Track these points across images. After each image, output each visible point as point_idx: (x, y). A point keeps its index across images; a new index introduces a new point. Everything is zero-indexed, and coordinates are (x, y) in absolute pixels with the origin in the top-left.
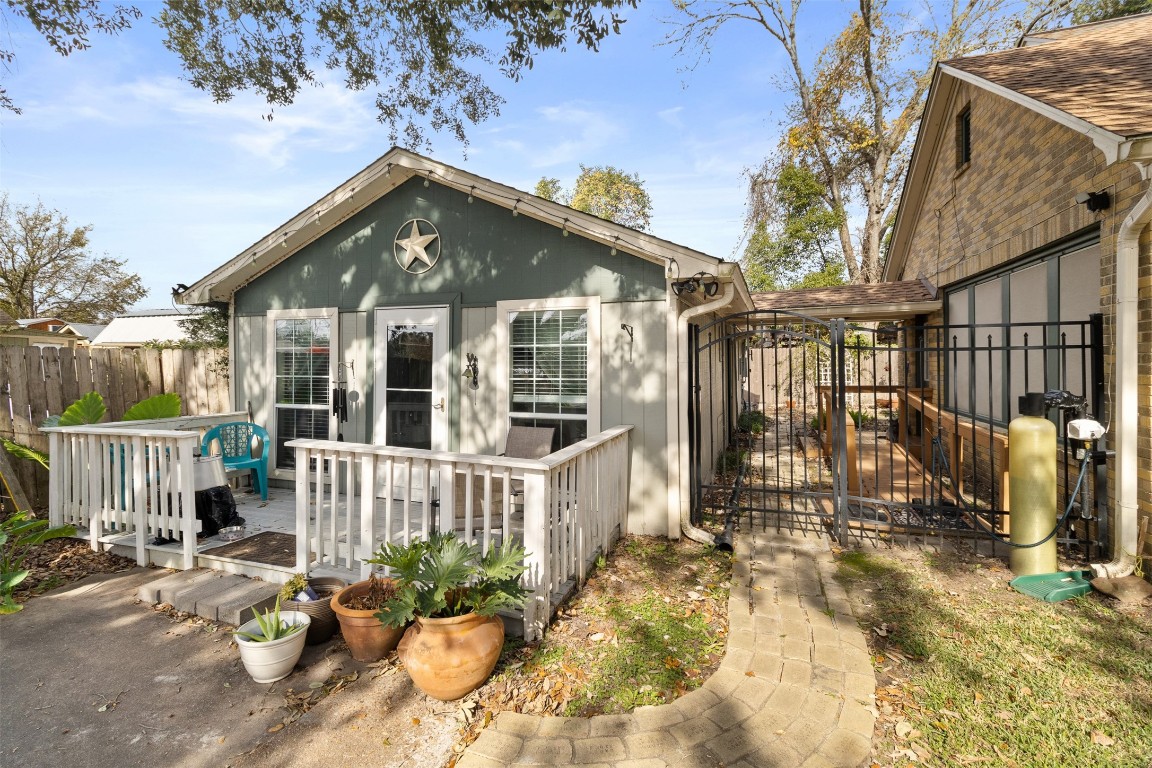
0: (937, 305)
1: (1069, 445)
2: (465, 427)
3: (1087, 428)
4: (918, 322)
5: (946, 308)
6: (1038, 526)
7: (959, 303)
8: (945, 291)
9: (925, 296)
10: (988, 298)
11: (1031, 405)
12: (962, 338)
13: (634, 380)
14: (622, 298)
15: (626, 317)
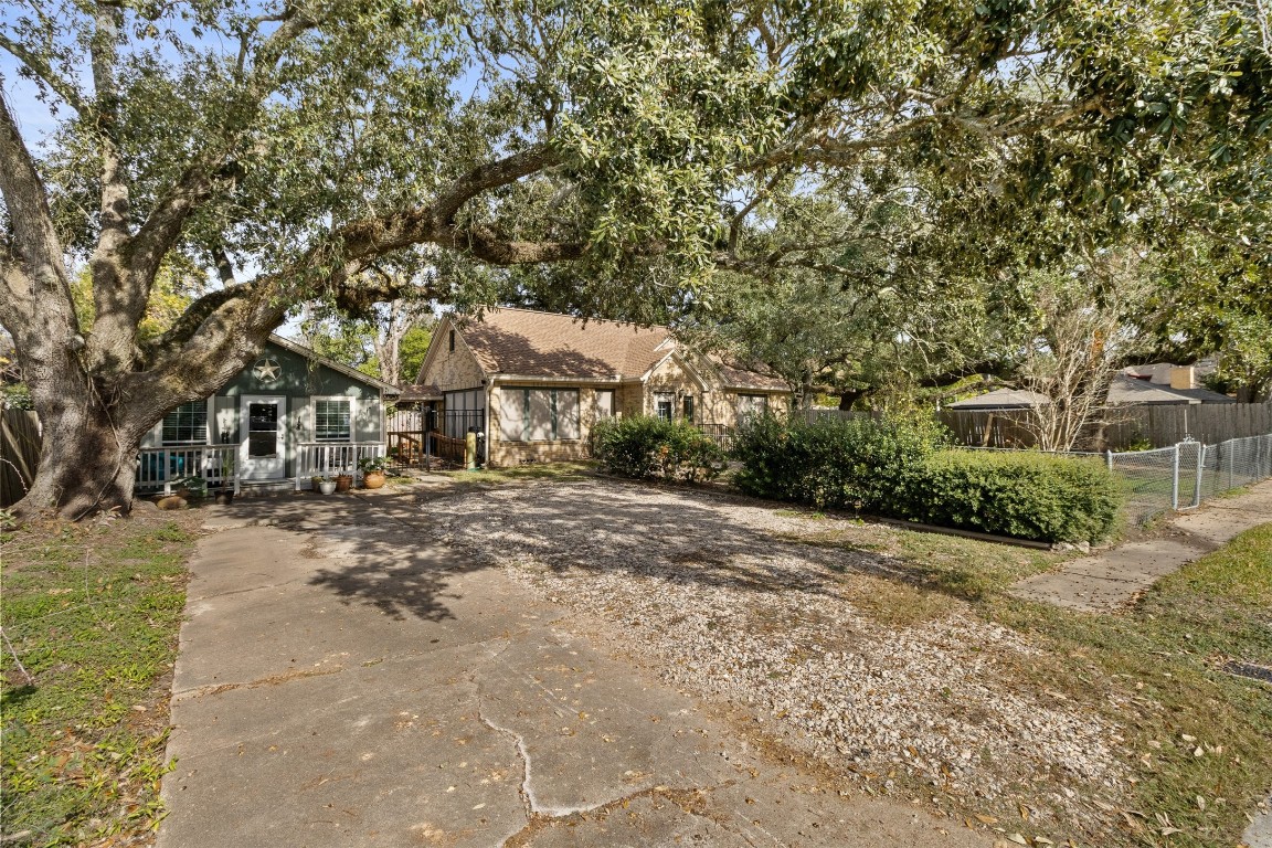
0: (441, 398)
1: (478, 439)
2: (292, 445)
3: (481, 434)
4: (432, 404)
5: (445, 401)
6: (471, 457)
7: (449, 398)
8: (445, 393)
9: (437, 394)
10: (459, 397)
11: (471, 430)
12: (450, 413)
13: (366, 425)
14: (363, 398)
15: (363, 404)
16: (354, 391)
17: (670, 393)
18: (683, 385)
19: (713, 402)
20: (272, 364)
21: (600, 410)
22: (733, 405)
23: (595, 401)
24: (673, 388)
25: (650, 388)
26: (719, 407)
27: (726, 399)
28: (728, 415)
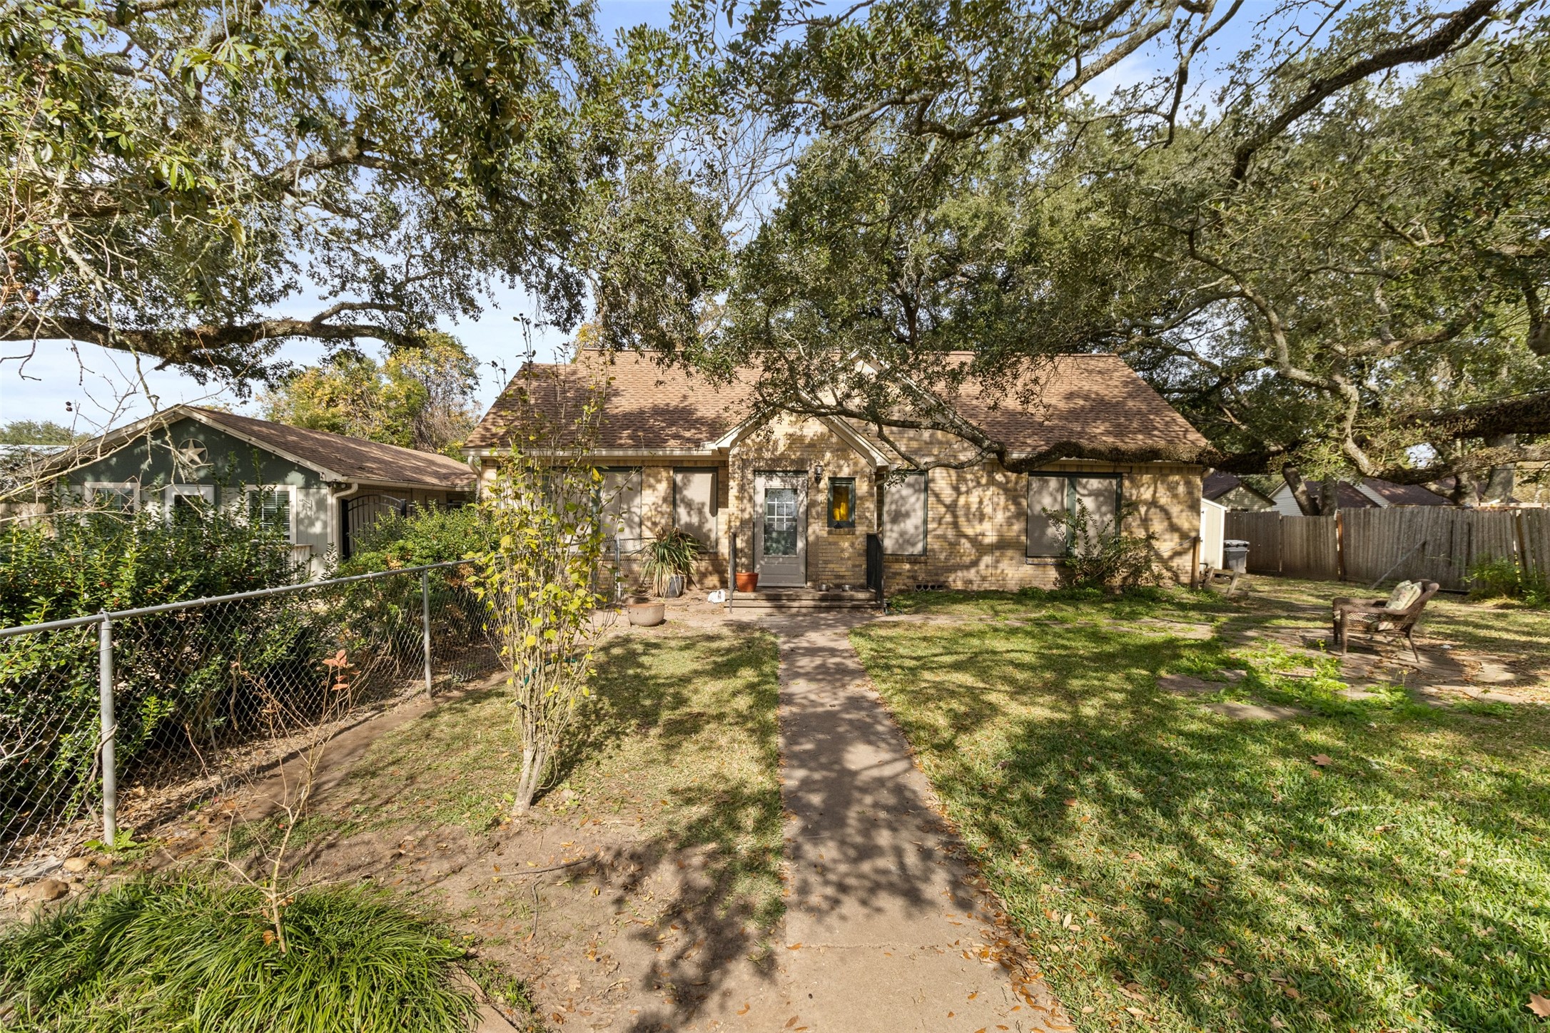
13: (312, 524)
14: (307, 487)
15: (307, 495)
16: (296, 478)
17: (797, 473)
18: (828, 455)
19: (956, 489)
20: (196, 445)
21: (689, 505)
22: (1013, 495)
23: (675, 488)
24: (802, 461)
25: (745, 464)
26: (974, 499)
27: (992, 482)
28: (1000, 517)
